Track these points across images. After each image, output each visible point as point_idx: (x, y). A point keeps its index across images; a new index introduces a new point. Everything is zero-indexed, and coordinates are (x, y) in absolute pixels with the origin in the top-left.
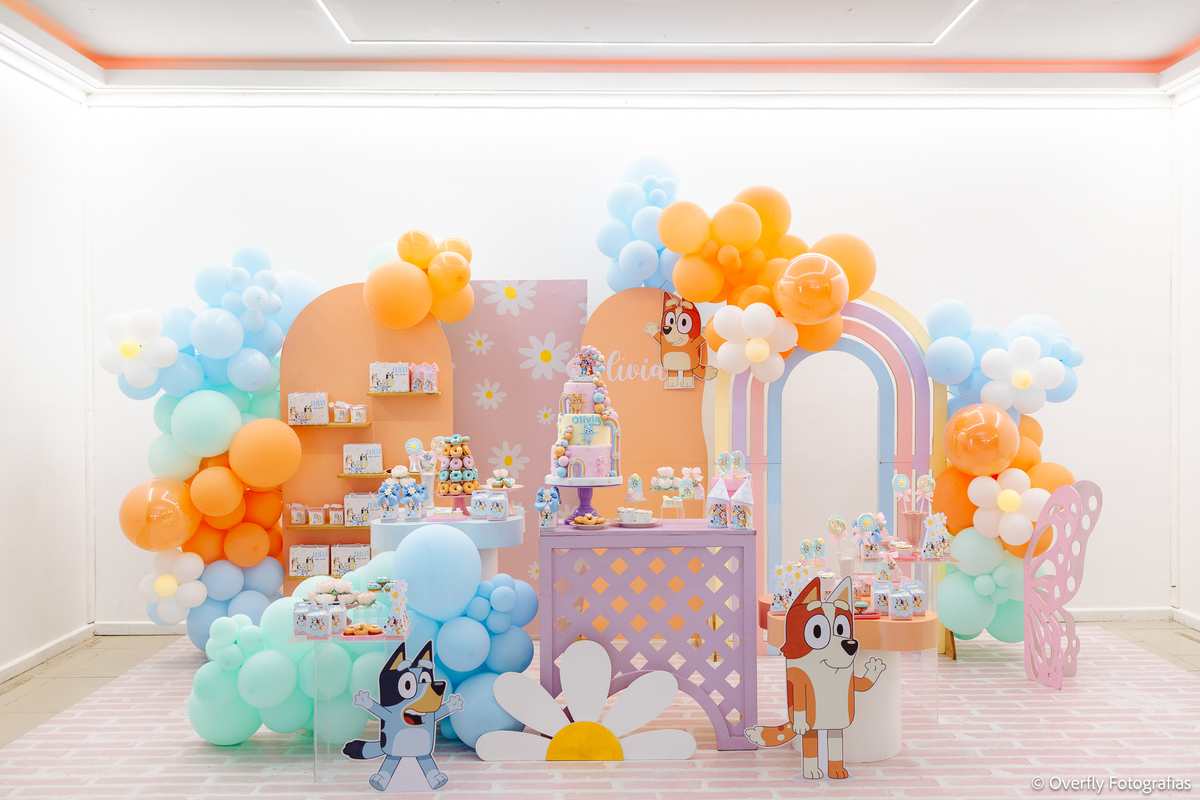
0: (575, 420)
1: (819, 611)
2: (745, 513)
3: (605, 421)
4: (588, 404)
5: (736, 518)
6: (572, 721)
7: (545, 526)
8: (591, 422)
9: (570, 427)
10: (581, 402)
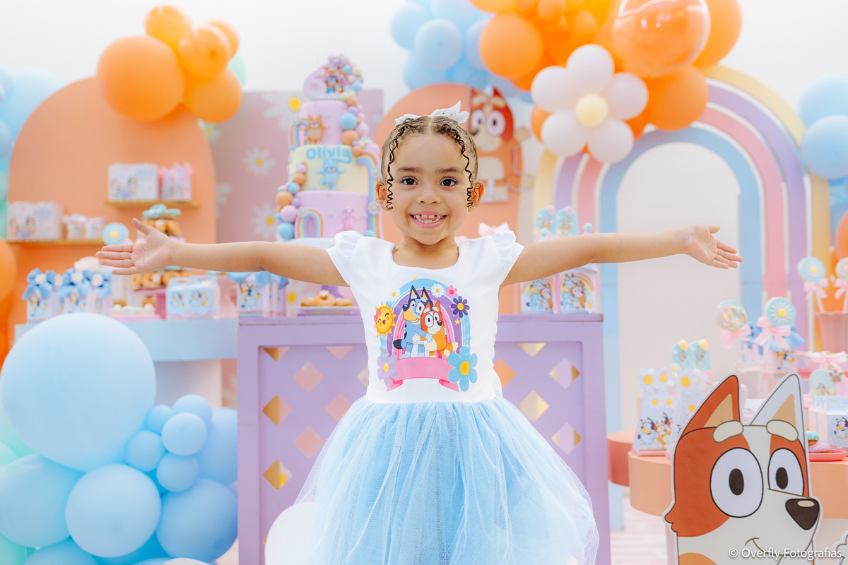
0: (311, 154)
1: (738, 443)
2: (582, 286)
3: (359, 157)
4: (333, 131)
5: (568, 296)
7: (248, 309)
8: (336, 156)
9: (304, 164)
10: (322, 127)
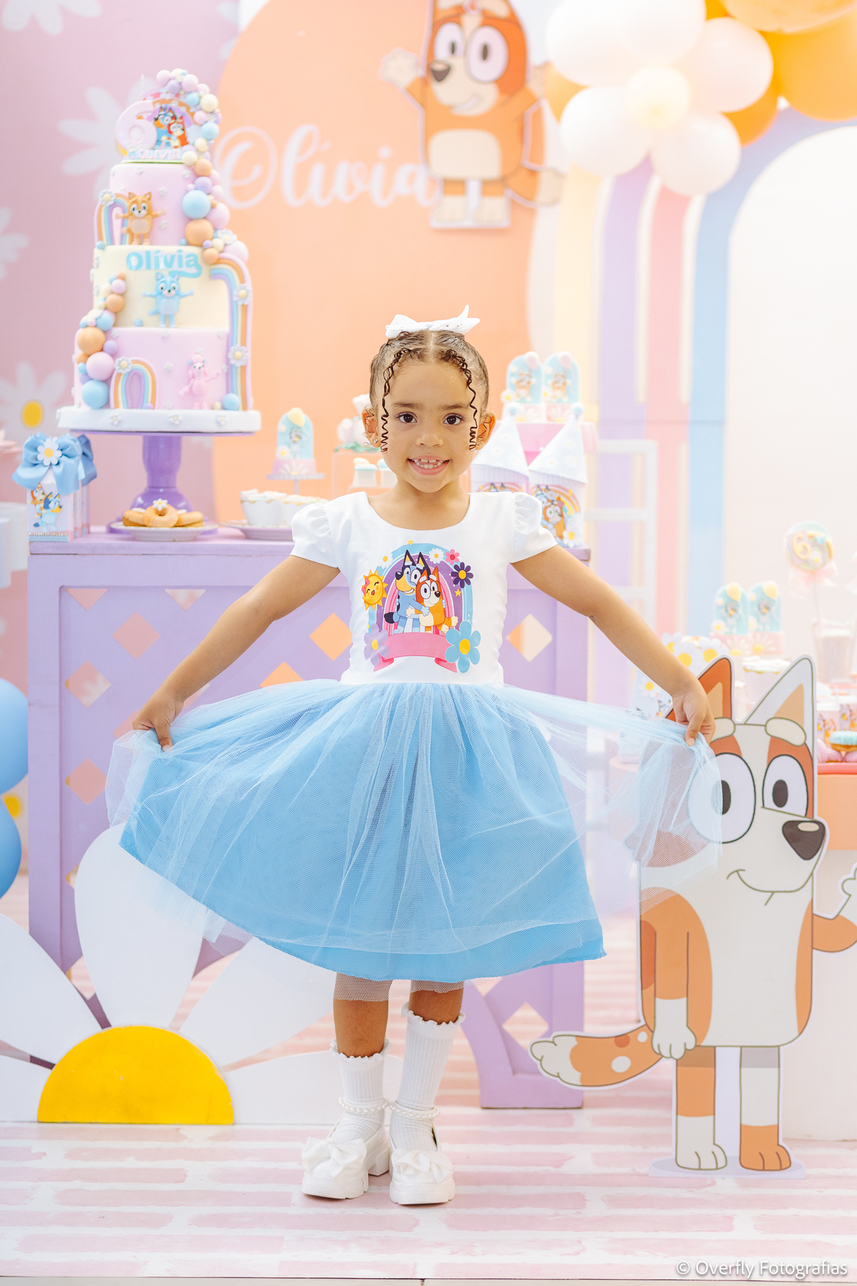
0: (134, 261)
1: (728, 746)
2: (561, 505)
3: (214, 265)
4: (169, 220)
6: (104, 1023)
7: (45, 530)
8: (175, 267)
9: (122, 278)
10: (151, 214)
